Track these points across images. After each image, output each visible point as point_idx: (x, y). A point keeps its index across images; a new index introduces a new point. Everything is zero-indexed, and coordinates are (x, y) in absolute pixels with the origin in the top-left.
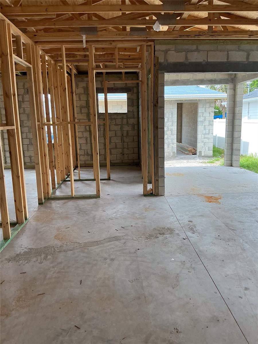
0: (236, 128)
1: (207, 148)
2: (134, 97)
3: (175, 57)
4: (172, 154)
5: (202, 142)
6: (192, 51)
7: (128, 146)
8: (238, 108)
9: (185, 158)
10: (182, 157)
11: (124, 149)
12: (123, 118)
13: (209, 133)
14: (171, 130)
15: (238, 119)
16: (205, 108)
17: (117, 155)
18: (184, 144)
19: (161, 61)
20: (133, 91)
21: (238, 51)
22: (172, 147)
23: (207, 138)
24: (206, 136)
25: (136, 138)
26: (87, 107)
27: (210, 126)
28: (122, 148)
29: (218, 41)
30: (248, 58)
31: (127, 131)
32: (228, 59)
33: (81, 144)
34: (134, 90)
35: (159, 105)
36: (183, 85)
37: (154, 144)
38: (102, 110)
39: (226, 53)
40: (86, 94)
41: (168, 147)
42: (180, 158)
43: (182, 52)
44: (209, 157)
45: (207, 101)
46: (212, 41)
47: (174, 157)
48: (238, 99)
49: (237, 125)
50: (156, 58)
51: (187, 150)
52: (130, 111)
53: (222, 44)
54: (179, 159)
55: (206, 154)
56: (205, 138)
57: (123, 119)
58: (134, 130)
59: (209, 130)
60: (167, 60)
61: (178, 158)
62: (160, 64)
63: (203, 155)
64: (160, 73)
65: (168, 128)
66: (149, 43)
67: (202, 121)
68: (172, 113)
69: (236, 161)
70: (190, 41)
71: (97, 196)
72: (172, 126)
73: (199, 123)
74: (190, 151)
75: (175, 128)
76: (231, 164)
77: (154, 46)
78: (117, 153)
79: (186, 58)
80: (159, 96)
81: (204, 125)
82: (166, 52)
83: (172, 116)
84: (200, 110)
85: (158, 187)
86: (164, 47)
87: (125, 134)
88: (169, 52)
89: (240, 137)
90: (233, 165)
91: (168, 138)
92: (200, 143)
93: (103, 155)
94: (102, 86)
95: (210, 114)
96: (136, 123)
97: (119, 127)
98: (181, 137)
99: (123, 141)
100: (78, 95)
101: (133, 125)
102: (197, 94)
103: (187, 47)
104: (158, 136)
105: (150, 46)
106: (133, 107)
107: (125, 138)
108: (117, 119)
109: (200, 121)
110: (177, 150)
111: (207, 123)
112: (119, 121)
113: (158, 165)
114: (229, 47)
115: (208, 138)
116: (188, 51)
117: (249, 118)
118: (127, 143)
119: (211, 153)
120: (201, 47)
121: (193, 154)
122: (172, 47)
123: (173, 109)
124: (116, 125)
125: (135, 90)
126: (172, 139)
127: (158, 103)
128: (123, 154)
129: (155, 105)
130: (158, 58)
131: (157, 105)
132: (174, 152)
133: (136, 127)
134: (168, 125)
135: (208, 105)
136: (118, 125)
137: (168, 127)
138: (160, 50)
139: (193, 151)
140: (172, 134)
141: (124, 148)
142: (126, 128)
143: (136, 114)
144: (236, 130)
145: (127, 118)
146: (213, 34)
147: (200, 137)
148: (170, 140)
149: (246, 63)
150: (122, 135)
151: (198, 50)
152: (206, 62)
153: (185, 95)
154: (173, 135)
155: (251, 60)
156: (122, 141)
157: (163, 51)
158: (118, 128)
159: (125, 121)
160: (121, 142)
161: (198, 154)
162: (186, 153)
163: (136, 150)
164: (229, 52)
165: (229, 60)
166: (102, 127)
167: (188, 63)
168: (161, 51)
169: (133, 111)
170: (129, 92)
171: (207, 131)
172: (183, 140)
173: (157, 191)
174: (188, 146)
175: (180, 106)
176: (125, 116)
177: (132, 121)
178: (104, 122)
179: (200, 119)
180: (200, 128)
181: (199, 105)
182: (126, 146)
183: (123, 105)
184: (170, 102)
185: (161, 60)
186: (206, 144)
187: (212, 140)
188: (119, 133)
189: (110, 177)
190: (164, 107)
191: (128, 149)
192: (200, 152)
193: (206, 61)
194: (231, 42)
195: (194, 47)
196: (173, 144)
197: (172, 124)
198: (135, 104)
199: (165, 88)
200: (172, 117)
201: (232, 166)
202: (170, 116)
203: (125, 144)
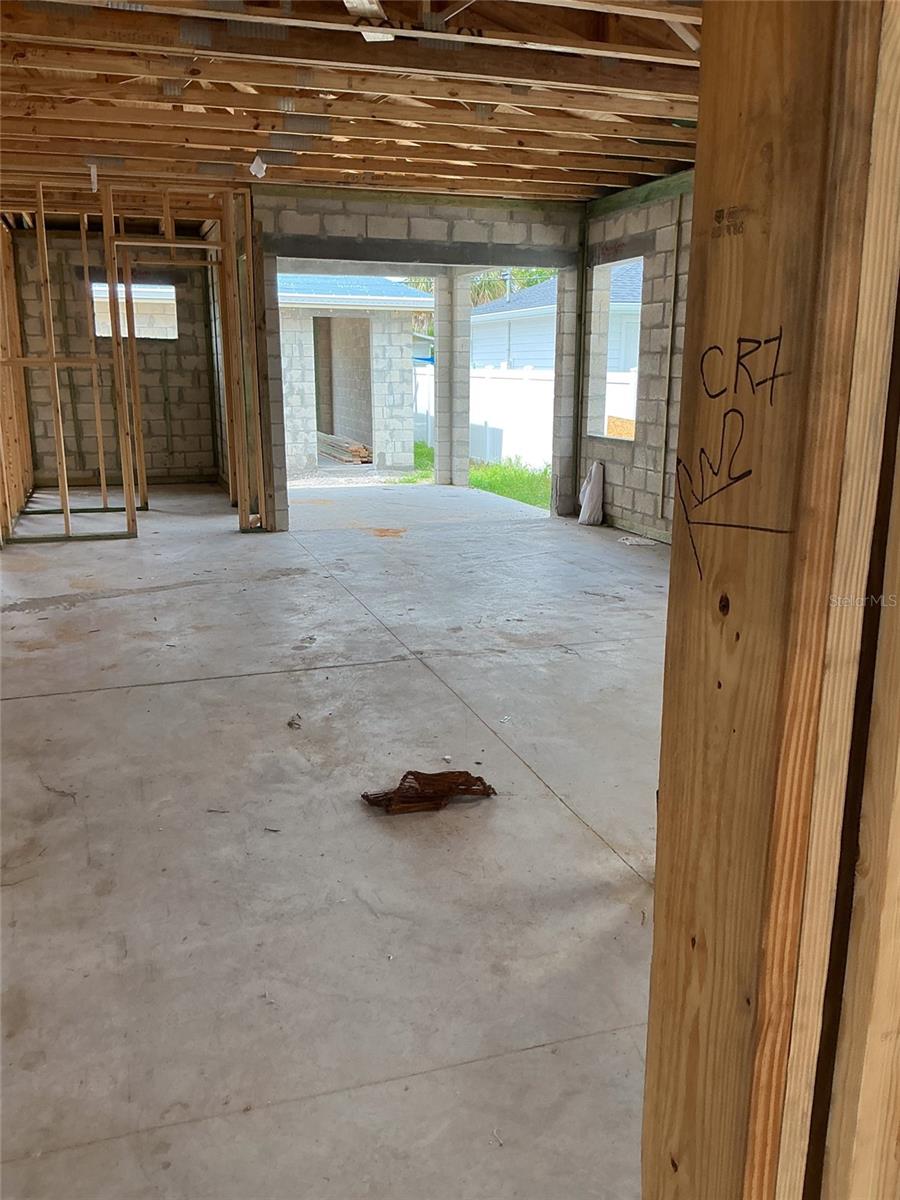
0: (458, 390)
1: (399, 444)
2: (196, 296)
3: (297, 224)
4: (305, 460)
5: (386, 427)
6: (334, 213)
7: (183, 431)
8: (458, 339)
9: (341, 472)
10: (335, 468)
11: (174, 438)
12: (166, 352)
13: (403, 403)
14: (301, 393)
15: (460, 367)
16: (390, 334)
17: (154, 455)
18: (339, 437)
19: (268, 231)
20: (193, 282)
21: (429, 218)
22: (306, 440)
23: (397, 417)
24: (396, 412)
25: (205, 409)
26: (60, 320)
27: (405, 384)
28: (167, 436)
29: (388, 195)
30: (450, 233)
31: (181, 390)
32: (409, 234)
33: (48, 423)
34: (196, 278)
35: (268, 326)
36: (323, 273)
37: (260, 414)
38: (103, 328)
39: (405, 221)
40: (59, 283)
41: (295, 440)
42: (330, 472)
43: (312, 213)
44: (406, 469)
45: (393, 317)
46: (375, 194)
47: (310, 470)
48: (459, 316)
49: (461, 382)
50: (257, 224)
51: (346, 451)
52: (184, 335)
53: (396, 200)
54: (327, 476)
55: (396, 461)
56: (392, 417)
57: (166, 354)
58: (200, 387)
59: (403, 395)
60: (280, 230)
61: (323, 473)
62: (267, 237)
63: (388, 463)
64: (267, 257)
65: (292, 388)
66: (240, 190)
67: (382, 371)
68: (301, 345)
69: (460, 470)
70: (329, 192)
71: (132, 534)
72: (303, 381)
73: (375, 376)
74: (355, 454)
75: (310, 387)
76: (451, 479)
77: (252, 198)
78: (154, 450)
79: (322, 227)
80: (266, 306)
81: (388, 380)
82: (277, 211)
83: (300, 352)
84: (377, 340)
85: (274, 512)
86: (272, 201)
87: (174, 397)
88: (284, 212)
89: (467, 412)
90: (454, 482)
91: (292, 416)
92: (379, 430)
93: (113, 453)
94: (102, 264)
95: (402, 350)
96: (202, 367)
97: (157, 376)
98: (332, 416)
99: (168, 416)
100: (34, 285)
101: (196, 373)
102: (367, 294)
103: (322, 203)
104: (268, 397)
105: (243, 195)
106: (193, 323)
107: (173, 407)
108: (149, 354)
109: (377, 371)
110: (320, 453)
111: (395, 376)
112: (155, 362)
113: (271, 460)
114: (412, 208)
115: (402, 419)
116: (324, 213)
117: (511, 366)
118: (180, 422)
119: (409, 458)
120: (352, 206)
121: (363, 462)
122: (291, 202)
123: (302, 332)
124: (147, 370)
125: (198, 279)
126: (305, 419)
127: (265, 322)
128: (172, 453)
129: (260, 328)
130: (261, 224)
131: (262, 326)
132: (310, 456)
133: (204, 378)
134: (292, 378)
135: (395, 327)
136: (152, 371)
137: (291, 383)
138: (263, 207)
139: (364, 453)
140: (303, 404)
141: (172, 436)
142: (175, 381)
143: (202, 342)
144: (458, 395)
145: (179, 353)
146: (375, 182)
147: (378, 412)
148: (299, 422)
149: (447, 244)
150: (166, 399)
151: (345, 212)
152: (365, 239)
153: (334, 296)
154: (306, 407)
155: (457, 238)
156: (165, 415)
157: (271, 209)
158: (153, 380)
159: (172, 360)
160: (162, 417)
161: (376, 460)
162: (345, 458)
163: (207, 441)
164: (412, 220)
165: (412, 237)
166: (106, 375)
167: (325, 238)
168: (267, 208)
169: (194, 334)
170: (182, 284)
171: (397, 397)
172: (337, 426)
173: (271, 522)
174: (350, 440)
175: (323, 326)
176: (171, 348)
177: (192, 362)
178: (111, 361)
179: (376, 365)
180: (378, 389)
181: (374, 325)
182: (177, 430)
183: (155, 316)
184: (295, 313)
185: (268, 228)
186: (395, 433)
187: (410, 423)
188: (157, 395)
189: (147, 504)
190: (279, 333)
191: (184, 437)
192: (382, 455)
193: (365, 236)
194: (415, 198)
195: (338, 205)
196: (308, 432)
197: (303, 375)
198: (200, 315)
199: (279, 279)
200: (301, 355)
201: (451, 484)
202: (297, 354)
203: (176, 426)
